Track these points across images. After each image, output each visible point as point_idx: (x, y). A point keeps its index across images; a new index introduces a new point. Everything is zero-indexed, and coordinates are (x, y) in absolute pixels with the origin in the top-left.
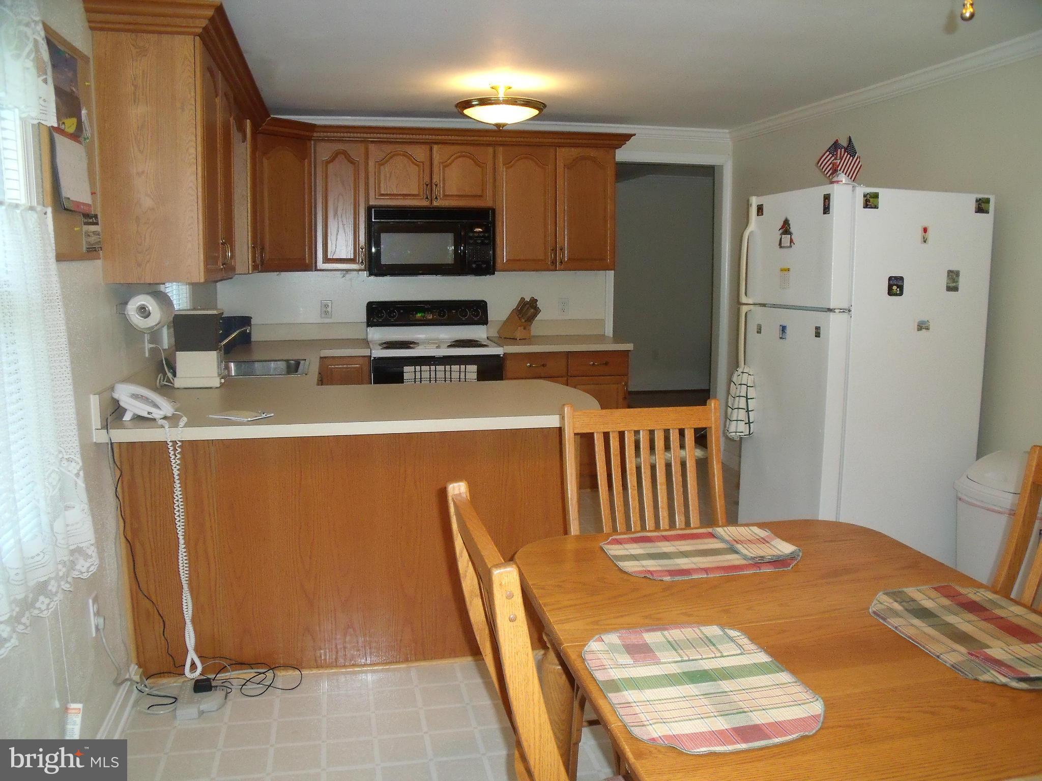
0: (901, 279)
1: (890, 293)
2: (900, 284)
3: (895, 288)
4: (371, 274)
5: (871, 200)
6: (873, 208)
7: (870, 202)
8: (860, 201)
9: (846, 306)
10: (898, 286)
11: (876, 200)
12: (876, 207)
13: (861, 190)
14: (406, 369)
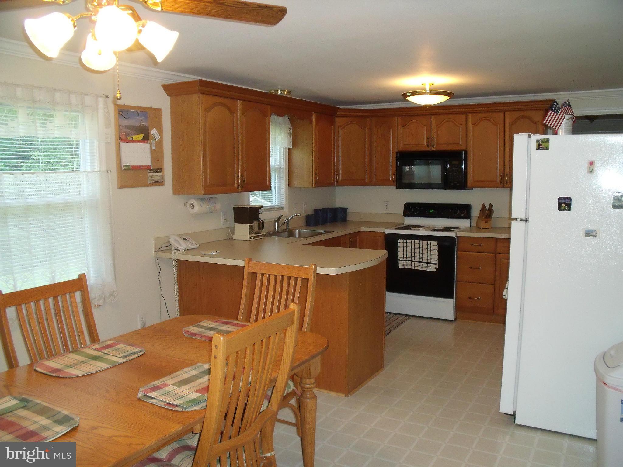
0: (570, 199)
1: (560, 208)
2: (568, 202)
3: (563, 205)
4: (397, 188)
5: (543, 144)
6: (544, 149)
7: (542, 146)
8: (534, 145)
9: (524, 217)
10: (566, 204)
11: (547, 143)
12: (547, 148)
13: (536, 137)
14: (399, 241)
